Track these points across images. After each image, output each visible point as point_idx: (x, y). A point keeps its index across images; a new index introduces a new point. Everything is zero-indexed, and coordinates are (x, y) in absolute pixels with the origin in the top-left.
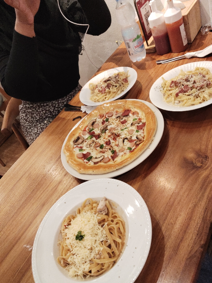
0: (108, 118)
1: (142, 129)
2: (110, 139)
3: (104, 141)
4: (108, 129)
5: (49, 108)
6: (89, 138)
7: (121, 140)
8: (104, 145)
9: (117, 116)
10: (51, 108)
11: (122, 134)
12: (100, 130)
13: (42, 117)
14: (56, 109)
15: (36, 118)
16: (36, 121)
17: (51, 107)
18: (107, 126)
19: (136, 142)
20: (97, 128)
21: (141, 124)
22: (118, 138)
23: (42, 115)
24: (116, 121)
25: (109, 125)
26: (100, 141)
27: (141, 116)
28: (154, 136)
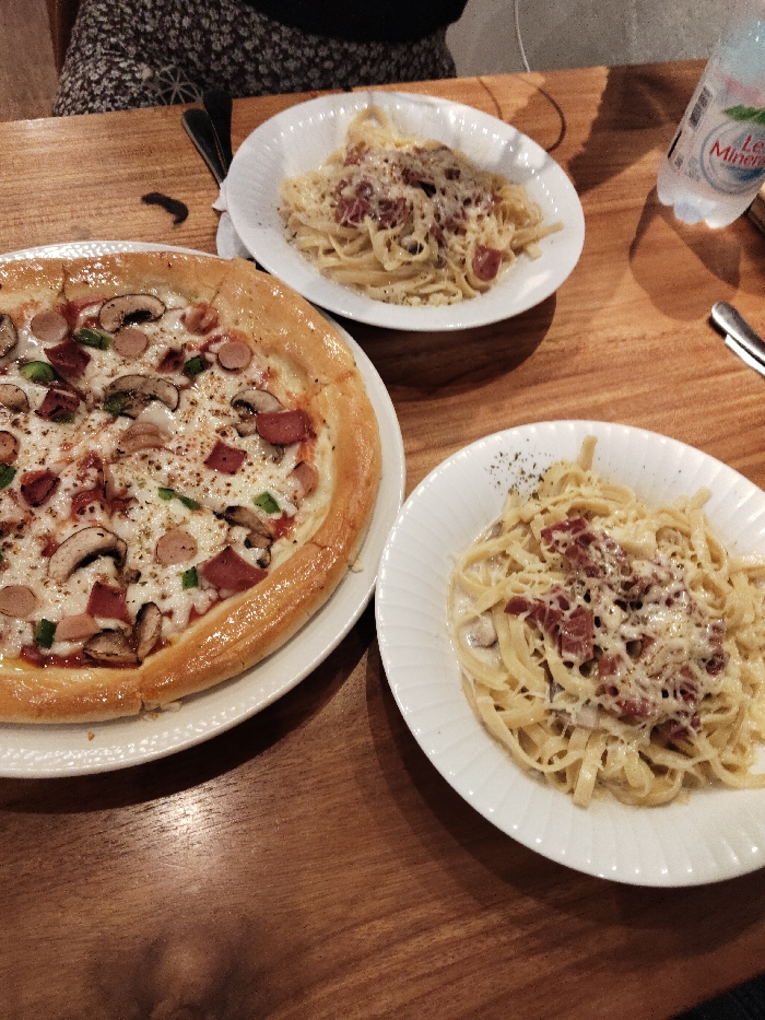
0: (210, 357)
1: (218, 590)
2: (67, 481)
3: (42, 462)
4: (133, 418)
5: (214, 28)
6: (31, 370)
7: (93, 540)
8: (16, 484)
9: (252, 395)
10: (221, 33)
11: (135, 513)
12: (109, 381)
13: (167, 38)
14: (238, 55)
15: (142, 20)
16: (137, 31)
17: (225, 28)
18: (153, 398)
19: (107, 631)
20: (119, 358)
21: (251, 556)
22: (100, 516)
23: (168, 30)
24: (208, 414)
25: (167, 403)
26: (36, 437)
27: (308, 514)
28: (184, 700)
